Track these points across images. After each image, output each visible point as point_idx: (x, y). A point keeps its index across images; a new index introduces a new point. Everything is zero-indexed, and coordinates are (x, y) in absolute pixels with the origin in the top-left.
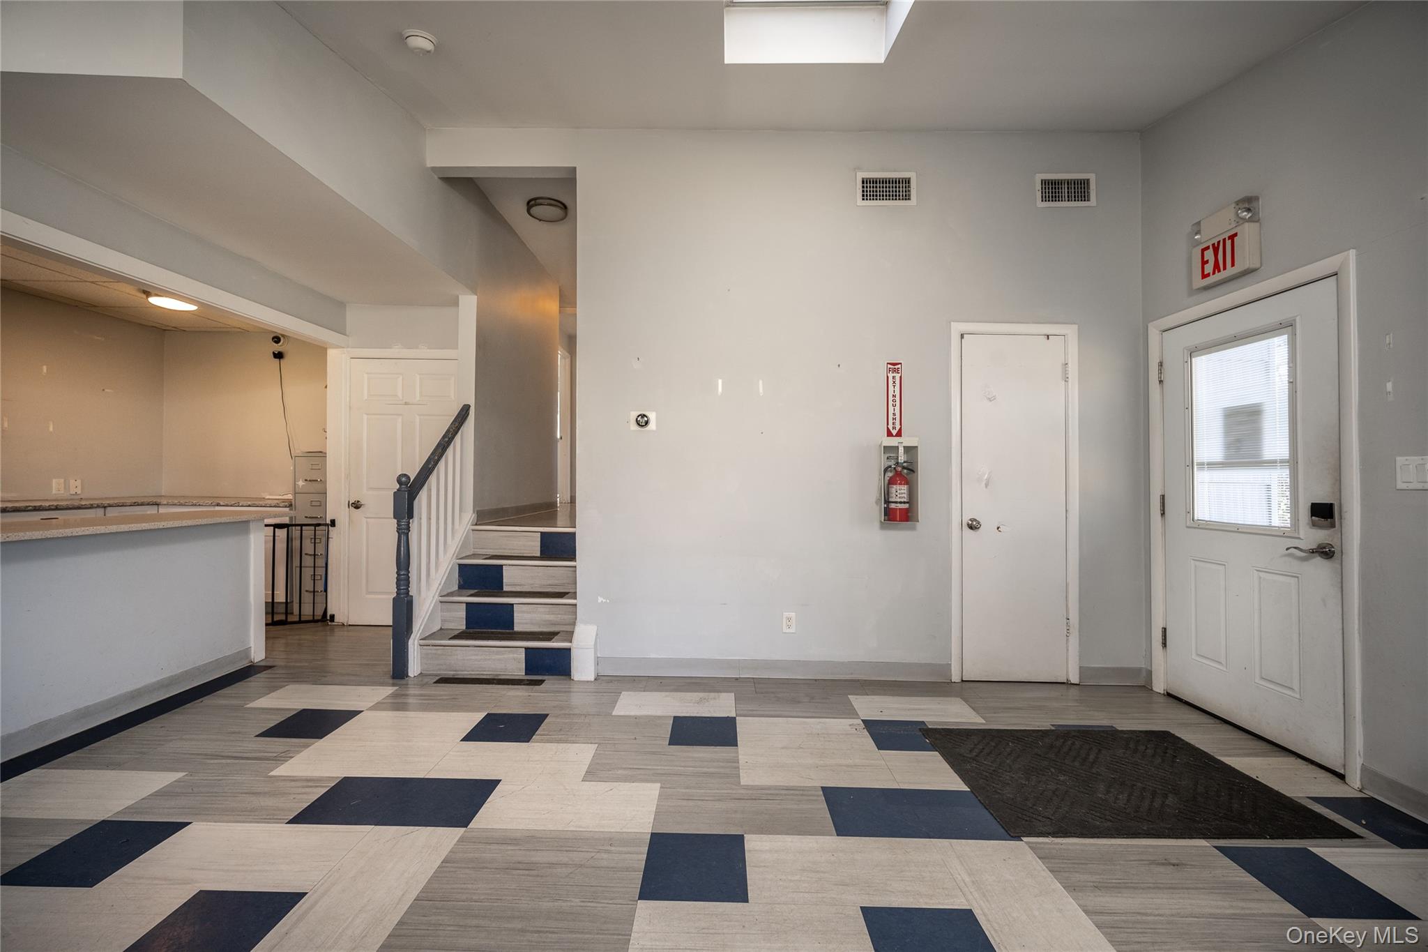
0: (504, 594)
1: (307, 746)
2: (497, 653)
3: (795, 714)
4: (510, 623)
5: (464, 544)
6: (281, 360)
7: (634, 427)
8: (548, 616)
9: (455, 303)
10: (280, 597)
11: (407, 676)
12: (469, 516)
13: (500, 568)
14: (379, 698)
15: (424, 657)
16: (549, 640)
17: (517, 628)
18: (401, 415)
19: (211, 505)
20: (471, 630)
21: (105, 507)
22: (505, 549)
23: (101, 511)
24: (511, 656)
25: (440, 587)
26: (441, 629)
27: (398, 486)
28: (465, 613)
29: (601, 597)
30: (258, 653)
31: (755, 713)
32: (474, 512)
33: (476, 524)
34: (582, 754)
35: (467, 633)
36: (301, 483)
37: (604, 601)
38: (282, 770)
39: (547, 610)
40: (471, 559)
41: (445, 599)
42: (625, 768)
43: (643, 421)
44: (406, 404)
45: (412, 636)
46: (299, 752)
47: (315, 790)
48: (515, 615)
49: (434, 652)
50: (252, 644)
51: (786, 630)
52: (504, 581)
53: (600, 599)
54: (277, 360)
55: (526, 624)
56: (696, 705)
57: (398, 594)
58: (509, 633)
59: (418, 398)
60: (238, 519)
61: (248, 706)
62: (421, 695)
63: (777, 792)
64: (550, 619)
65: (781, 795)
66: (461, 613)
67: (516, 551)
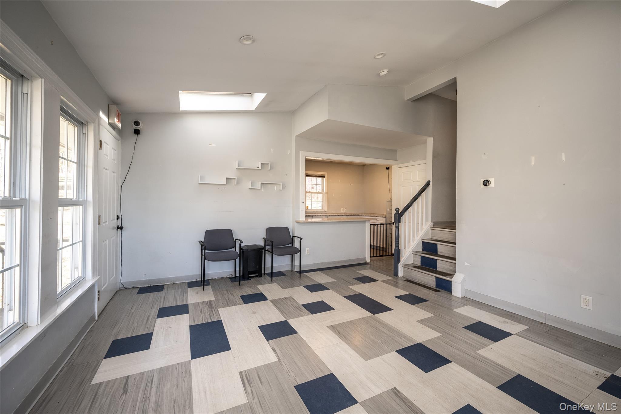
0: (438, 256)
1: (360, 284)
2: (426, 276)
3: (552, 347)
4: (435, 267)
5: (426, 234)
6: (389, 170)
7: (482, 186)
8: (449, 267)
9: (425, 142)
10: (372, 244)
11: (398, 276)
12: (430, 224)
13: (436, 244)
14: (385, 279)
15: (404, 271)
16: (445, 276)
17: (438, 269)
18: (412, 186)
19: (368, 216)
20: (422, 266)
21: (348, 216)
22: (442, 238)
23: (347, 217)
24: (431, 278)
25: (413, 248)
26: (413, 263)
27: (396, 212)
28: (420, 259)
29: (467, 262)
30: (368, 260)
31: (530, 338)
32: (432, 222)
33: (433, 227)
34: (425, 314)
35: (421, 267)
36: (388, 210)
37: (468, 265)
38: (351, 287)
39: (447, 264)
40: (428, 240)
41: (415, 253)
42: (435, 325)
43: (486, 183)
44: (414, 182)
45: (400, 263)
46: (357, 284)
47: (353, 293)
48: (437, 264)
49: (407, 270)
50: (366, 257)
51: (583, 306)
52: (438, 250)
53: (466, 264)
54: (387, 170)
55: (441, 268)
56: (499, 322)
57: (396, 248)
58: (434, 270)
59: (417, 179)
60: (363, 220)
61: (357, 271)
62: (394, 281)
63: (490, 362)
64: (450, 268)
65: (491, 364)
66: (419, 259)
67: (447, 239)
